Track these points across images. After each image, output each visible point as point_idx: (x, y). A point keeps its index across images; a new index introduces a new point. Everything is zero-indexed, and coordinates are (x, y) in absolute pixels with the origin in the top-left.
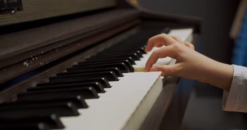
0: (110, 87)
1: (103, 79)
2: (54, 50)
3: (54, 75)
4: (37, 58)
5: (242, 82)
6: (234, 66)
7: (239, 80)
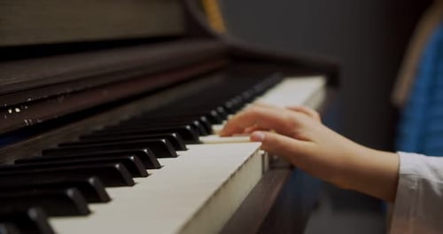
0: (159, 167)
1: (146, 150)
2: (55, 97)
3: (54, 146)
4: (18, 110)
5: (416, 184)
6: (401, 154)
7: (410, 180)
